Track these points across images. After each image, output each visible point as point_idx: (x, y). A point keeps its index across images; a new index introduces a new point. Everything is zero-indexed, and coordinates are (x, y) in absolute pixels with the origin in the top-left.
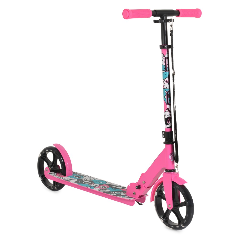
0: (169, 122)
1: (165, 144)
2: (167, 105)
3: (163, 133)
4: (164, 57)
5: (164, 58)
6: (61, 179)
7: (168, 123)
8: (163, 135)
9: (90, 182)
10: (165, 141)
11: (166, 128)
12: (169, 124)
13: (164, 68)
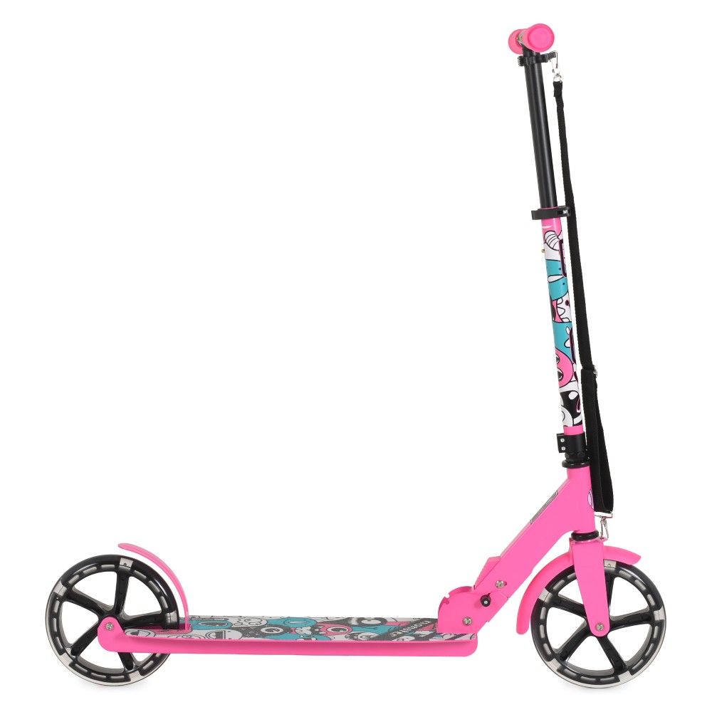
0: (579, 409)
1: (565, 469)
2: (572, 364)
3: (562, 440)
4: (557, 240)
5: (558, 243)
6: (180, 638)
7: (578, 411)
8: (560, 445)
9: (281, 630)
10: (565, 459)
11: (574, 425)
12: (579, 414)
13: (560, 269)
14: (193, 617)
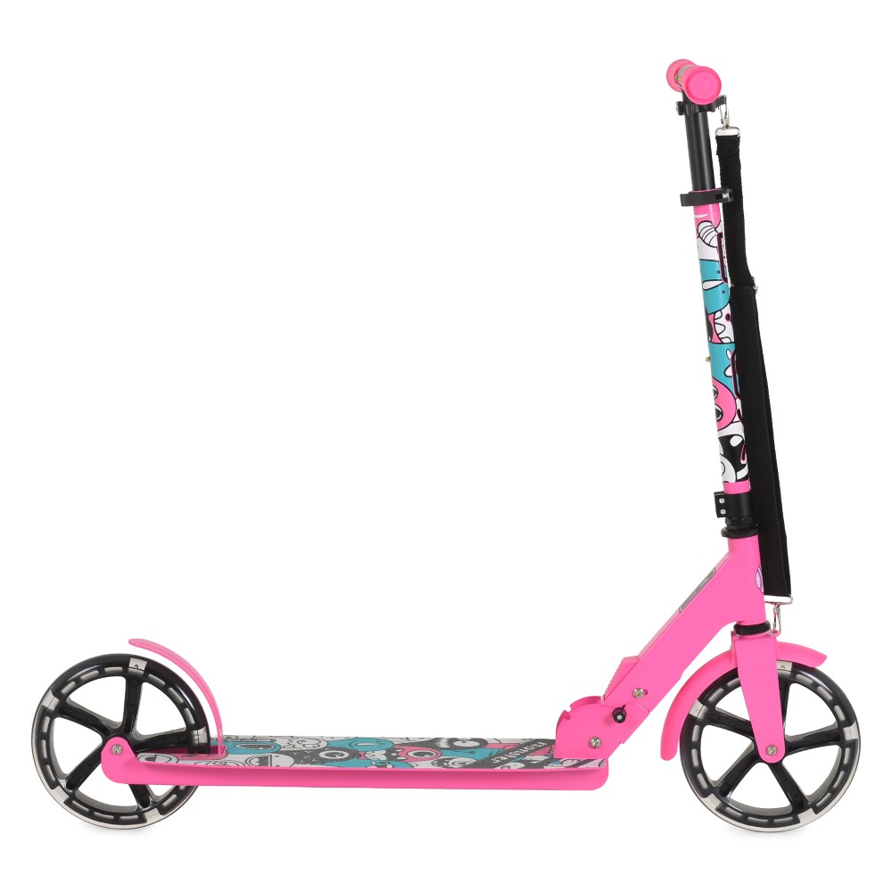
0: (744, 459)
1: (726, 539)
2: (735, 399)
3: (722, 501)
4: (714, 233)
5: (716, 238)
6: (211, 765)
7: (741, 463)
8: (719, 507)
9: (347, 755)
10: (725, 525)
11: (737, 481)
12: (744, 466)
13: (718, 272)
14: (229, 737)
